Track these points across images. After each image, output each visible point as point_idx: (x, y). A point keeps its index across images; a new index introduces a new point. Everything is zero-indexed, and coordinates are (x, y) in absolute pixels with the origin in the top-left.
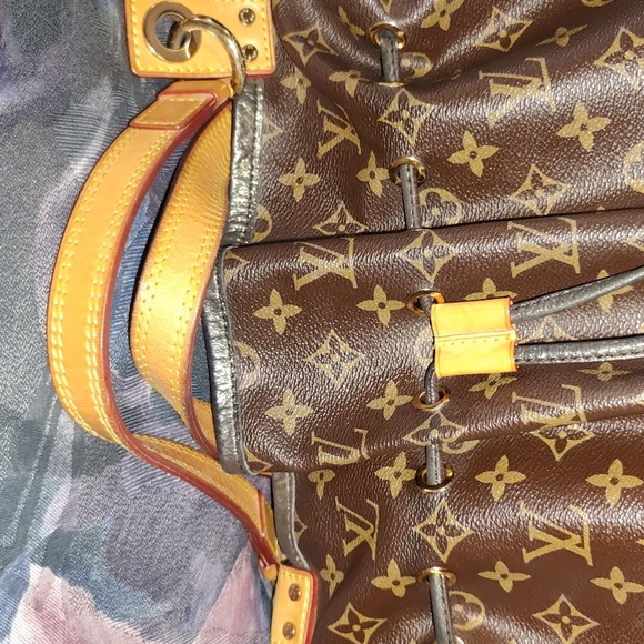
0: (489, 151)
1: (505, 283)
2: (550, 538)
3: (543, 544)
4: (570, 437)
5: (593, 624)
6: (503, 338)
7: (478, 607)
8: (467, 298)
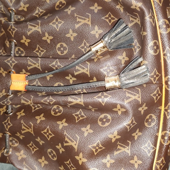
0: (29, 41)
1: (27, 71)
2: (26, 129)
3: (25, 130)
4: (37, 107)
5: (38, 149)
6: (25, 83)
7: (17, 142)
8: (20, 73)
